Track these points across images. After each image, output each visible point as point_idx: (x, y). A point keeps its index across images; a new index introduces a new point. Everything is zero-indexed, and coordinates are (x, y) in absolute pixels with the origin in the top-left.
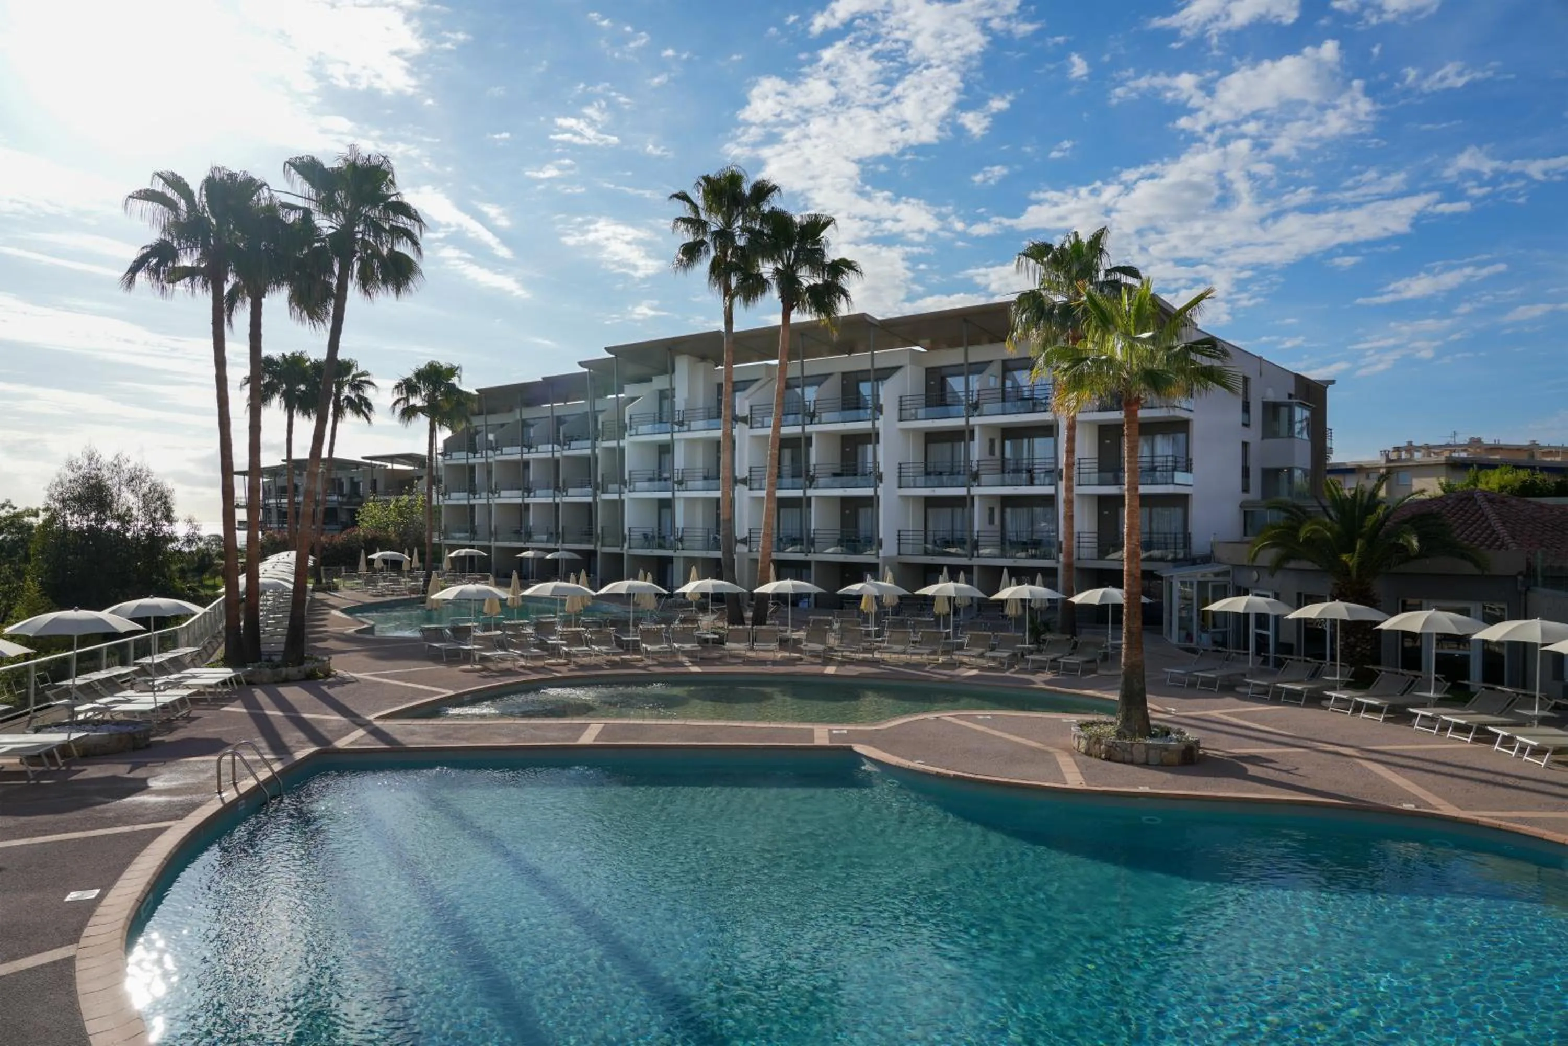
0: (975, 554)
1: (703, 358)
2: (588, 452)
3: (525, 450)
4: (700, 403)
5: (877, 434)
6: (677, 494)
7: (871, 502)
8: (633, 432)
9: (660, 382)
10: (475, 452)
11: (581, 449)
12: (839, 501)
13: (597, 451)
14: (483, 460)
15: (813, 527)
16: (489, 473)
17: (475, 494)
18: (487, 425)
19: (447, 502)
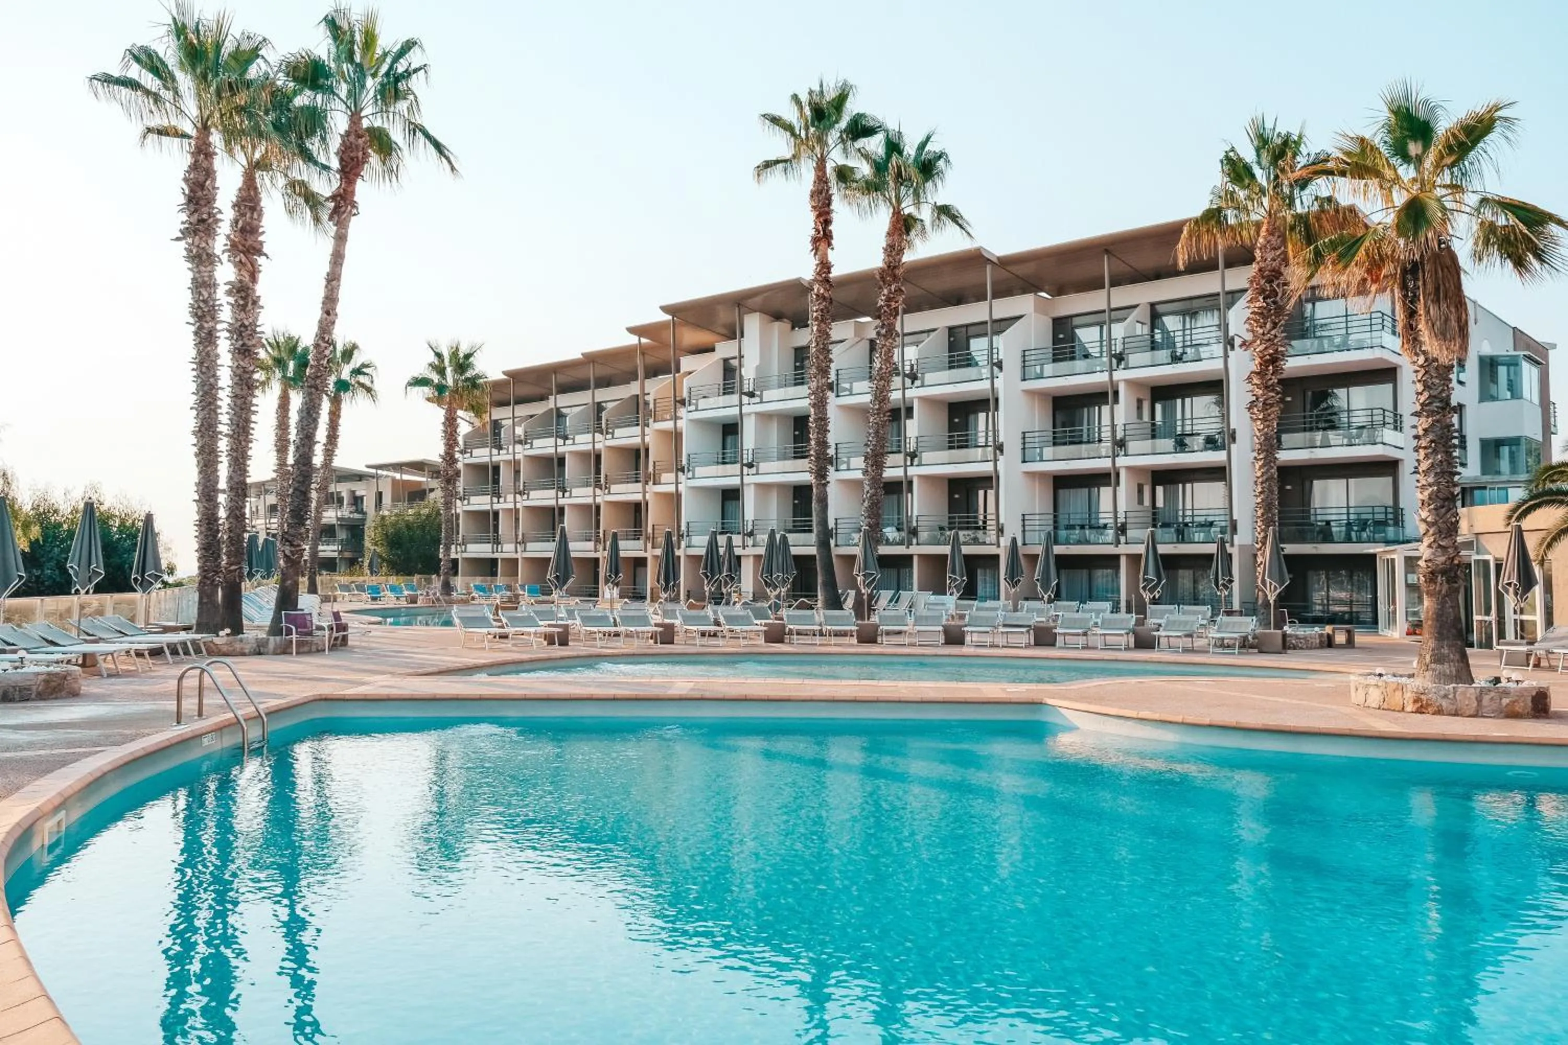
0: (1122, 539)
1: (777, 316)
2: (638, 440)
3: (560, 442)
4: (775, 369)
5: (997, 400)
6: (747, 480)
7: (988, 481)
8: (692, 408)
9: (725, 349)
10: (500, 448)
11: (627, 436)
12: (946, 482)
13: (647, 439)
14: (510, 457)
15: (915, 513)
16: (517, 472)
17: (499, 497)
18: (514, 417)
19: (466, 508)
